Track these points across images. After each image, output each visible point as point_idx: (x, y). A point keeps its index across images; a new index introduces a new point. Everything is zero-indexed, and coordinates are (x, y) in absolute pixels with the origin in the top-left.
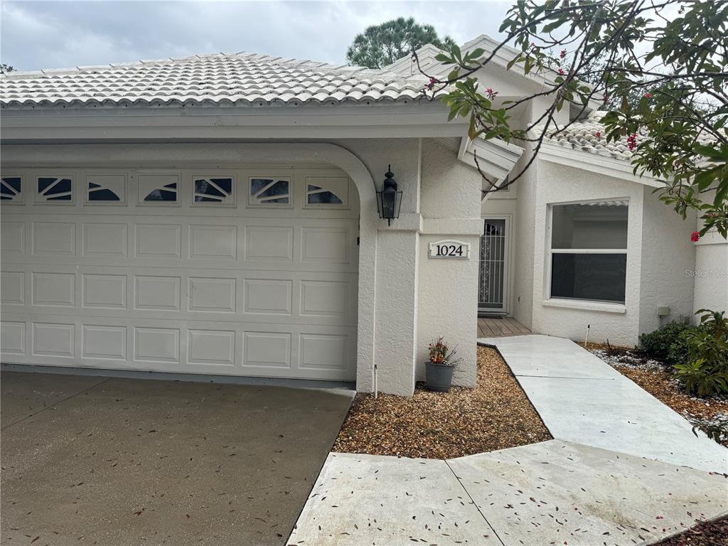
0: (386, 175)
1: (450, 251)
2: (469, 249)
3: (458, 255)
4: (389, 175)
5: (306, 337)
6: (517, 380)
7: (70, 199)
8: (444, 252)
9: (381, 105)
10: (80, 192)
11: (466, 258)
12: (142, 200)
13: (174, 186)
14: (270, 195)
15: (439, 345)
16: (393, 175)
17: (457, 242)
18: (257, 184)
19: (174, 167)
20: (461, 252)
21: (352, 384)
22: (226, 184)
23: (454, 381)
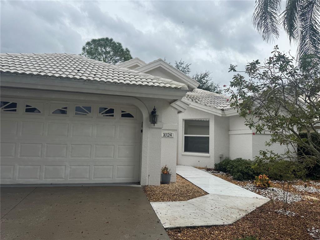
0: (153, 109)
1: (168, 135)
2: (174, 134)
3: (170, 136)
4: (154, 109)
5: (119, 167)
6: (186, 179)
7: (16, 111)
8: (166, 136)
9: (157, 88)
10: (21, 108)
11: (173, 137)
12: (51, 113)
13: (66, 108)
14: (106, 113)
15: (165, 167)
16: (156, 109)
17: (170, 132)
18: (101, 109)
19: (67, 101)
20: (171, 135)
21: (139, 183)
22: (89, 109)
23: (171, 181)
